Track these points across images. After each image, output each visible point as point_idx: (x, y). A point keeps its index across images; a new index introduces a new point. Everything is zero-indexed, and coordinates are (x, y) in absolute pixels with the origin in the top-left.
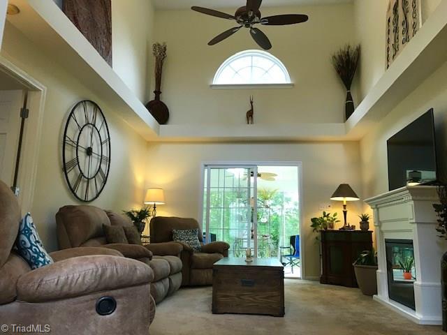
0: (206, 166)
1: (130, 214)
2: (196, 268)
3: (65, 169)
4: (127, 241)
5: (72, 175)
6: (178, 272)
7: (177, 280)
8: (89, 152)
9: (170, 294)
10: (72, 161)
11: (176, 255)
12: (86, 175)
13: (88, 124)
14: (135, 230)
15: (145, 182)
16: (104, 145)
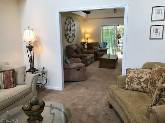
0: (102, 26)
1: (81, 43)
2: (98, 56)
3: (66, 36)
4: (81, 53)
5: (67, 37)
6: (93, 58)
7: (93, 59)
8: (70, 30)
9: (91, 63)
10: (67, 34)
11: (93, 54)
12: (70, 36)
13: (69, 23)
14: (83, 48)
15: (85, 32)
16: (73, 27)
